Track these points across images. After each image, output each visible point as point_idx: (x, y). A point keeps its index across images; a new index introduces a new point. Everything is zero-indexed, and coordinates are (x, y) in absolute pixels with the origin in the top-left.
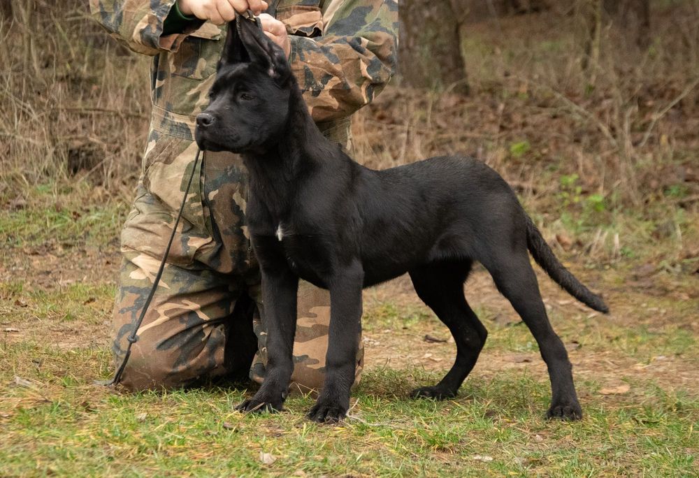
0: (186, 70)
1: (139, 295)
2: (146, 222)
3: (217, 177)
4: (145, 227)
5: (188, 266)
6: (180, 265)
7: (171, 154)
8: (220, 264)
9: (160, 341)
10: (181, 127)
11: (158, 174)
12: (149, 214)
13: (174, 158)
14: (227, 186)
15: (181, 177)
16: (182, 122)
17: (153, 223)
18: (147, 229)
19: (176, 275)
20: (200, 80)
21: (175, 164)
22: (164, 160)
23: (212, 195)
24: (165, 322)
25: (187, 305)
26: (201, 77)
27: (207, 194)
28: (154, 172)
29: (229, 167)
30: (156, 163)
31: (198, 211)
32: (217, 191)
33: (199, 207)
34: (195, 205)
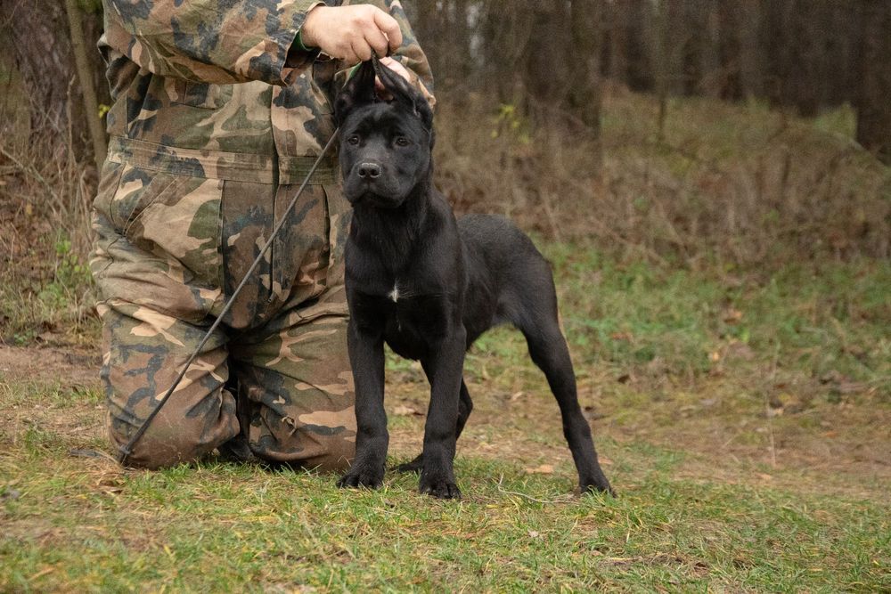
0: (194, 98)
1: (152, 355)
2: (138, 271)
3: (240, 218)
4: (139, 276)
5: (198, 322)
6: (189, 321)
7: (175, 194)
8: (233, 320)
9: (188, 407)
10: (188, 163)
11: (157, 217)
12: (140, 262)
13: (179, 199)
14: (252, 228)
15: (190, 220)
16: (190, 157)
17: (147, 272)
18: (143, 279)
19: (188, 331)
20: (213, 109)
21: (180, 205)
22: (166, 200)
23: (232, 240)
24: (189, 386)
25: (202, 366)
26: (214, 106)
27: (225, 239)
28: (150, 216)
29: (252, 207)
30: (155, 205)
31: (212, 259)
32: (239, 234)
33: (214, 254)
34: (210, 251)
